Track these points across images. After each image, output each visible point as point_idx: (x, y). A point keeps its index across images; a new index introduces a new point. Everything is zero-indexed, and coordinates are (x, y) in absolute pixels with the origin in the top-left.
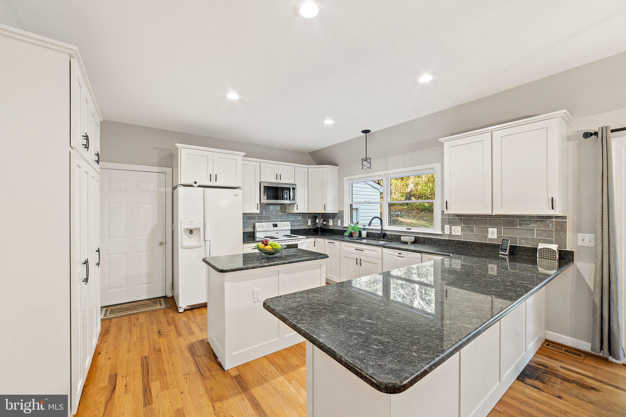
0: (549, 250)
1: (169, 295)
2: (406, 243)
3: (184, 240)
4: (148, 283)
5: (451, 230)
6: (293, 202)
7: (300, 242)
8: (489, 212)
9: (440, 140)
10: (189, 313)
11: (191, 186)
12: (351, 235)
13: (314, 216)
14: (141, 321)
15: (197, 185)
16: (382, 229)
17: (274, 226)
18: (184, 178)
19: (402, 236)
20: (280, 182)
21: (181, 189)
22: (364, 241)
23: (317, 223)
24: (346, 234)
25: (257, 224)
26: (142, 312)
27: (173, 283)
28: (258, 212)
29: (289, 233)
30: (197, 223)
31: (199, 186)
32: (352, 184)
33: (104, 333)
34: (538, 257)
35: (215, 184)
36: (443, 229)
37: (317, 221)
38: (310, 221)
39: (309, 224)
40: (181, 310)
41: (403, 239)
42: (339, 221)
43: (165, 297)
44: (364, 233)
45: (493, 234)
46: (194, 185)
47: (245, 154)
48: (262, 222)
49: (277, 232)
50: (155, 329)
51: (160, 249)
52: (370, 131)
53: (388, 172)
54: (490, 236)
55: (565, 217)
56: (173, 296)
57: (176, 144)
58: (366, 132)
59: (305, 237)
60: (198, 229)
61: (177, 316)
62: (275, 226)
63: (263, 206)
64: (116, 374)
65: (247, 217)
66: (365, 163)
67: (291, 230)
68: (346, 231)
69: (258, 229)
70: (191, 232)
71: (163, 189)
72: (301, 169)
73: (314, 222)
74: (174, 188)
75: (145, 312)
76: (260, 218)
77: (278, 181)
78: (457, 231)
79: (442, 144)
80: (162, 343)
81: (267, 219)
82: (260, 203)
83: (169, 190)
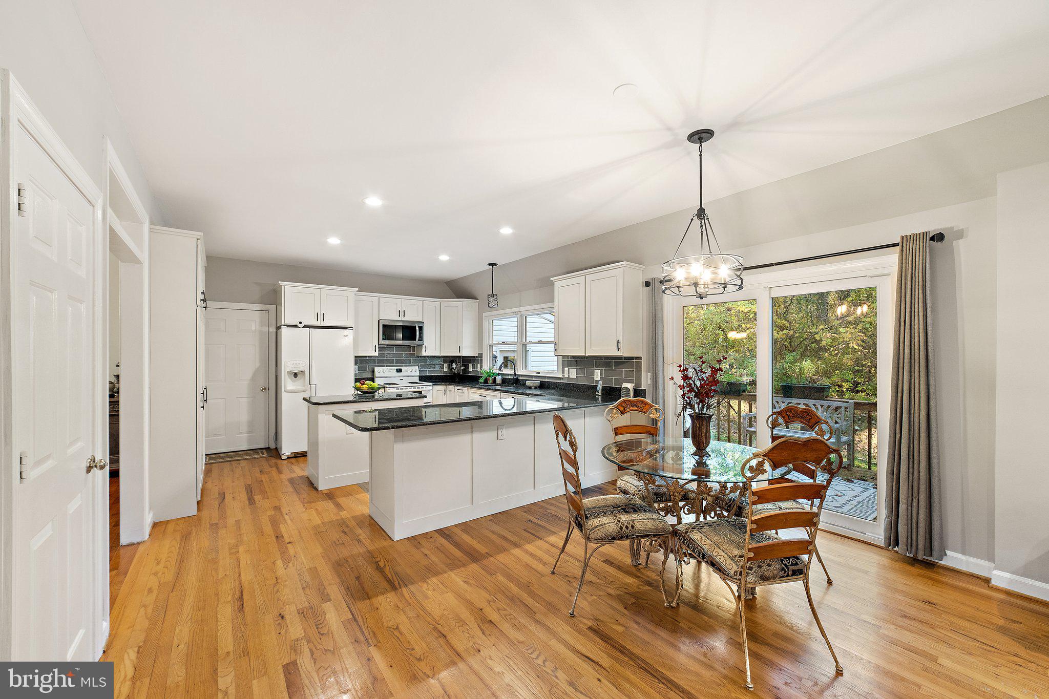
0: (627, 389)
1: (273, 446)
2: (530, 388)
3: (288, 384)
4: (249, 432)
5: (569, 373)
6: (420, 343)
7: (425, 389)
8: (583, 354)
9: (551, 279)
10: (293, 460)
11: (296, 326)
12: (486, 381)
13: (451, 360)
14: (242, 465)
15: (302, 325)
16: (515, 373)
17: (397, 372)
18: (287, 318)
19: (527, 380)
20: (403, 319)
21: (284, 330)
22: (498, 388)
23: (453, 368)
24: (481, 380)
25: (376, 369)
26: (243, 460)
27: (276, 433)
28: (377, 354)
29: (417, 379)
30: (302, 365)
31: (305, 327)
32: (493, 321)
33: (208, 472)
34: (621, 396)
35: (323, 324)
36: (563, 372)
37: (454, 366)
38: (446, 365)
39: (446, 369)
40: (284, 457)
41: (528, 383)
42: (479, 365)
43: (268, 449)
44: (499, 379)
46: (299, 325)
47: (357, 289)
48: (384, 366)
49: (402, 378)
50: (257, 469)
51: (262, 396)
52: (496, 264)
53: (522, 309)
54: (597, 378)
55: (639, 358)
56: (276, 448)
57: (280, 282)
58: (493, 265)
59: (432, 384)
60: (303, 373)
61: (279, 462)
62: (400, 371)
63: (381, 348)
64: (224, 493)
65: (360, 361)
66: (491, 299)
67: (420, 377)
68: (481, 377)
69: (377, 374)
70: (296, 375)
71: (266, 329)
72: (432, 304)
73: (450, 367)
74: (278, 328)
75: (247, 459)
76: (381, 361)
77: (402, 318)
78: (573, 374)
79: (553, 284)
80: (264, 478)
81: (390, 363)
82: (379, 344)
83: (273, 330)
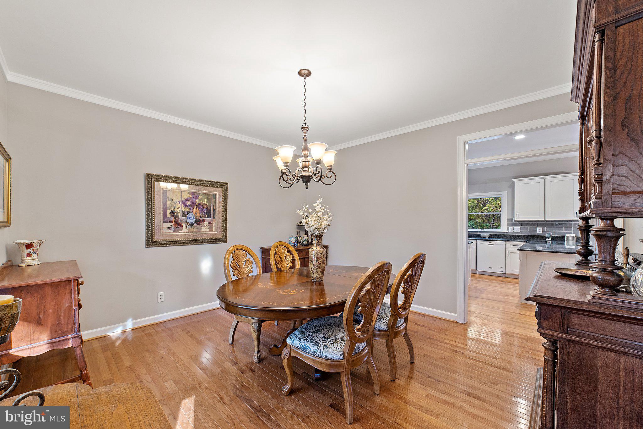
0: (572, 237)
5: (513, 229)
8: (542, 219)
34: (565, 240)
36: (508, 229)
45: (540, 230)
54: (538, 232)
78: (518, 230)
